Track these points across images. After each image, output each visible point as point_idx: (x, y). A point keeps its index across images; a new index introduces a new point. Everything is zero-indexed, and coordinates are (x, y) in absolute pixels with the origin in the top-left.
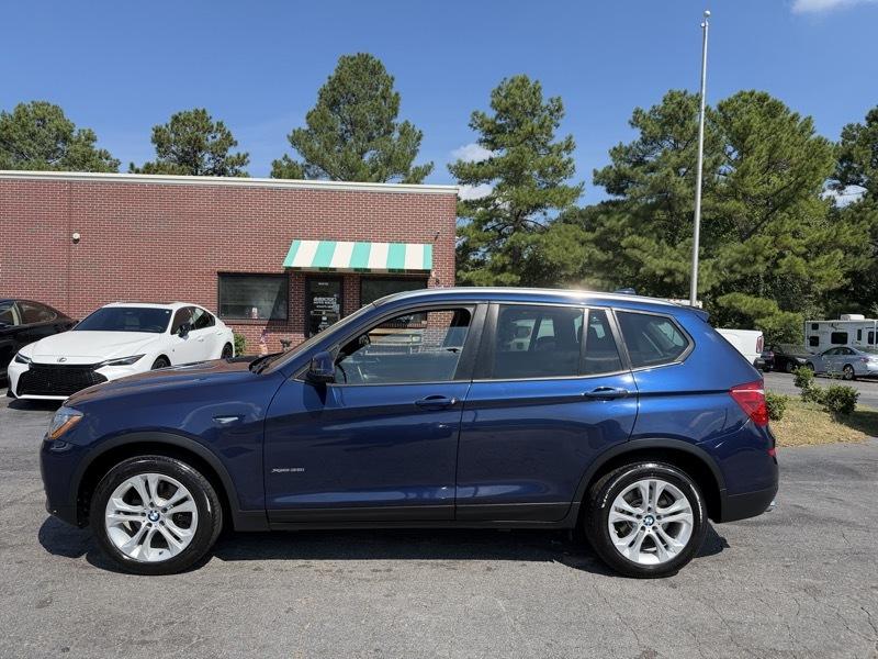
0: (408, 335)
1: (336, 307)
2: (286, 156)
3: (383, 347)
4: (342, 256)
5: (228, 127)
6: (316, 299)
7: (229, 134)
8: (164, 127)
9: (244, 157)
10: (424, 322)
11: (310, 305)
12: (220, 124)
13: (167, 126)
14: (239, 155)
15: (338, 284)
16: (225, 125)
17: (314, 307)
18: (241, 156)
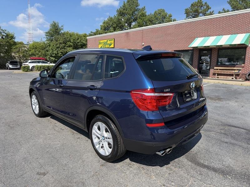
0: (235, 70)
1: (209, 60)
2: (224, 9)
3: (224, 74)
4: (210, 42)
5: (208, 4)
6: (202, 57)
7: (208, 6)
8: (188, 8)
9: (212, 12)
10: (243, 65)
11: (200, 59)
12: (206, 3)
13: (189, 8)
14: (210, 12)
15: (210, 51)
16: (207, 3)
17: (201, 60)
18: (211, 12)
